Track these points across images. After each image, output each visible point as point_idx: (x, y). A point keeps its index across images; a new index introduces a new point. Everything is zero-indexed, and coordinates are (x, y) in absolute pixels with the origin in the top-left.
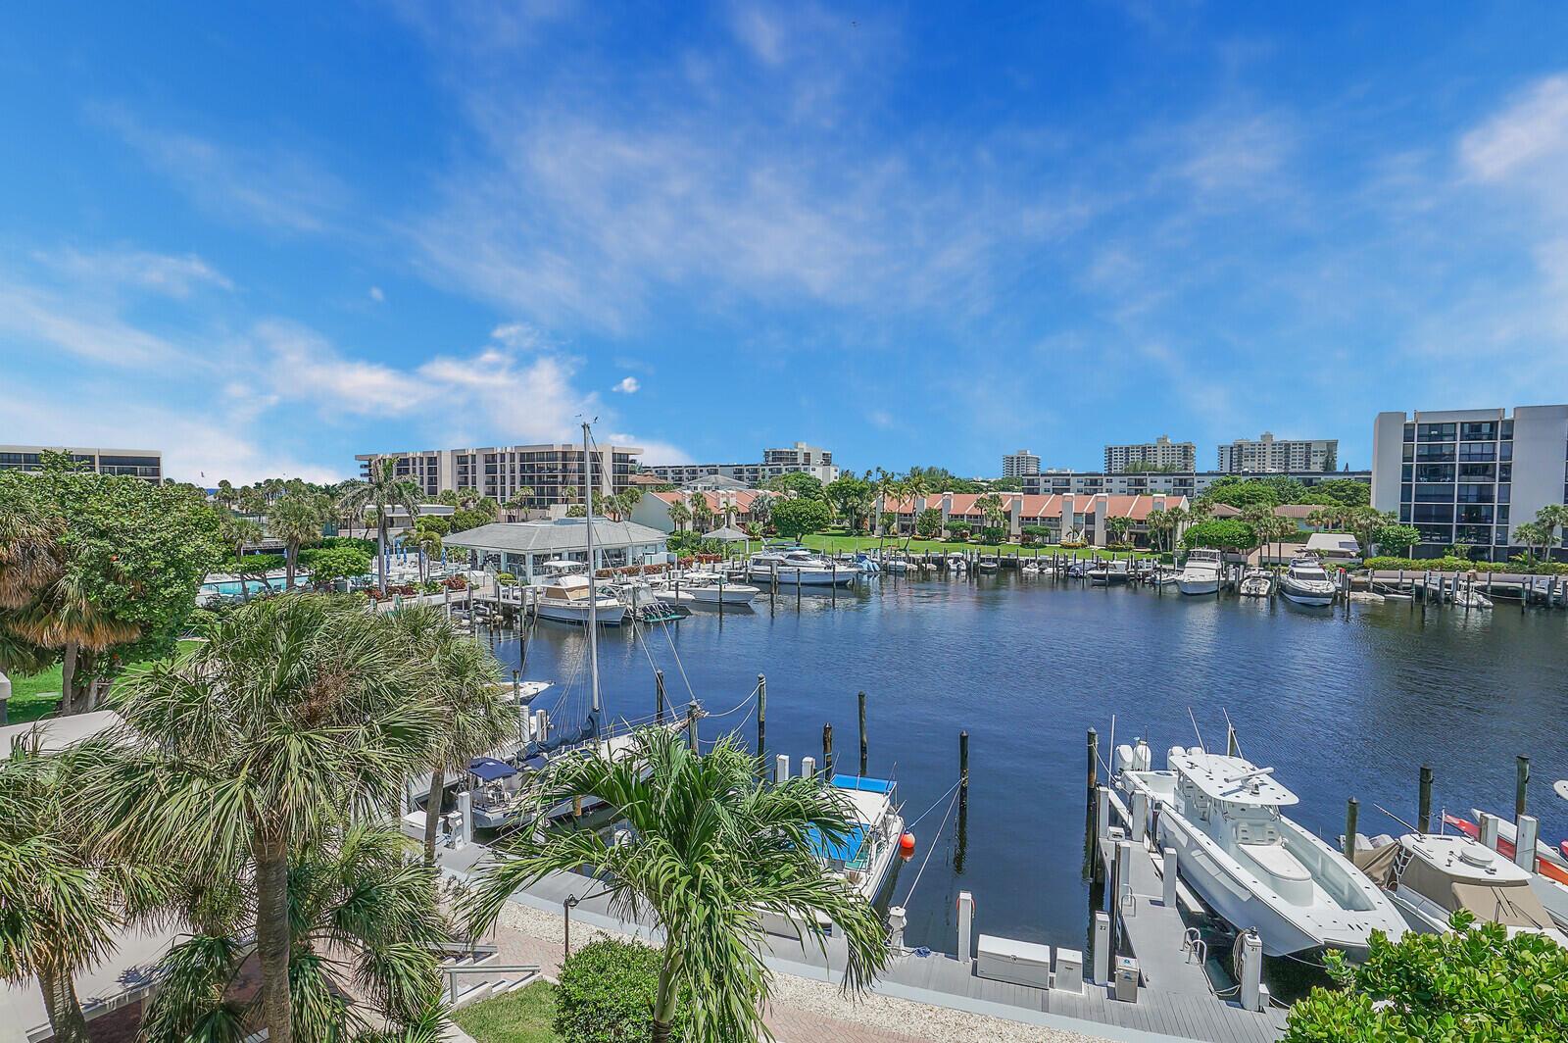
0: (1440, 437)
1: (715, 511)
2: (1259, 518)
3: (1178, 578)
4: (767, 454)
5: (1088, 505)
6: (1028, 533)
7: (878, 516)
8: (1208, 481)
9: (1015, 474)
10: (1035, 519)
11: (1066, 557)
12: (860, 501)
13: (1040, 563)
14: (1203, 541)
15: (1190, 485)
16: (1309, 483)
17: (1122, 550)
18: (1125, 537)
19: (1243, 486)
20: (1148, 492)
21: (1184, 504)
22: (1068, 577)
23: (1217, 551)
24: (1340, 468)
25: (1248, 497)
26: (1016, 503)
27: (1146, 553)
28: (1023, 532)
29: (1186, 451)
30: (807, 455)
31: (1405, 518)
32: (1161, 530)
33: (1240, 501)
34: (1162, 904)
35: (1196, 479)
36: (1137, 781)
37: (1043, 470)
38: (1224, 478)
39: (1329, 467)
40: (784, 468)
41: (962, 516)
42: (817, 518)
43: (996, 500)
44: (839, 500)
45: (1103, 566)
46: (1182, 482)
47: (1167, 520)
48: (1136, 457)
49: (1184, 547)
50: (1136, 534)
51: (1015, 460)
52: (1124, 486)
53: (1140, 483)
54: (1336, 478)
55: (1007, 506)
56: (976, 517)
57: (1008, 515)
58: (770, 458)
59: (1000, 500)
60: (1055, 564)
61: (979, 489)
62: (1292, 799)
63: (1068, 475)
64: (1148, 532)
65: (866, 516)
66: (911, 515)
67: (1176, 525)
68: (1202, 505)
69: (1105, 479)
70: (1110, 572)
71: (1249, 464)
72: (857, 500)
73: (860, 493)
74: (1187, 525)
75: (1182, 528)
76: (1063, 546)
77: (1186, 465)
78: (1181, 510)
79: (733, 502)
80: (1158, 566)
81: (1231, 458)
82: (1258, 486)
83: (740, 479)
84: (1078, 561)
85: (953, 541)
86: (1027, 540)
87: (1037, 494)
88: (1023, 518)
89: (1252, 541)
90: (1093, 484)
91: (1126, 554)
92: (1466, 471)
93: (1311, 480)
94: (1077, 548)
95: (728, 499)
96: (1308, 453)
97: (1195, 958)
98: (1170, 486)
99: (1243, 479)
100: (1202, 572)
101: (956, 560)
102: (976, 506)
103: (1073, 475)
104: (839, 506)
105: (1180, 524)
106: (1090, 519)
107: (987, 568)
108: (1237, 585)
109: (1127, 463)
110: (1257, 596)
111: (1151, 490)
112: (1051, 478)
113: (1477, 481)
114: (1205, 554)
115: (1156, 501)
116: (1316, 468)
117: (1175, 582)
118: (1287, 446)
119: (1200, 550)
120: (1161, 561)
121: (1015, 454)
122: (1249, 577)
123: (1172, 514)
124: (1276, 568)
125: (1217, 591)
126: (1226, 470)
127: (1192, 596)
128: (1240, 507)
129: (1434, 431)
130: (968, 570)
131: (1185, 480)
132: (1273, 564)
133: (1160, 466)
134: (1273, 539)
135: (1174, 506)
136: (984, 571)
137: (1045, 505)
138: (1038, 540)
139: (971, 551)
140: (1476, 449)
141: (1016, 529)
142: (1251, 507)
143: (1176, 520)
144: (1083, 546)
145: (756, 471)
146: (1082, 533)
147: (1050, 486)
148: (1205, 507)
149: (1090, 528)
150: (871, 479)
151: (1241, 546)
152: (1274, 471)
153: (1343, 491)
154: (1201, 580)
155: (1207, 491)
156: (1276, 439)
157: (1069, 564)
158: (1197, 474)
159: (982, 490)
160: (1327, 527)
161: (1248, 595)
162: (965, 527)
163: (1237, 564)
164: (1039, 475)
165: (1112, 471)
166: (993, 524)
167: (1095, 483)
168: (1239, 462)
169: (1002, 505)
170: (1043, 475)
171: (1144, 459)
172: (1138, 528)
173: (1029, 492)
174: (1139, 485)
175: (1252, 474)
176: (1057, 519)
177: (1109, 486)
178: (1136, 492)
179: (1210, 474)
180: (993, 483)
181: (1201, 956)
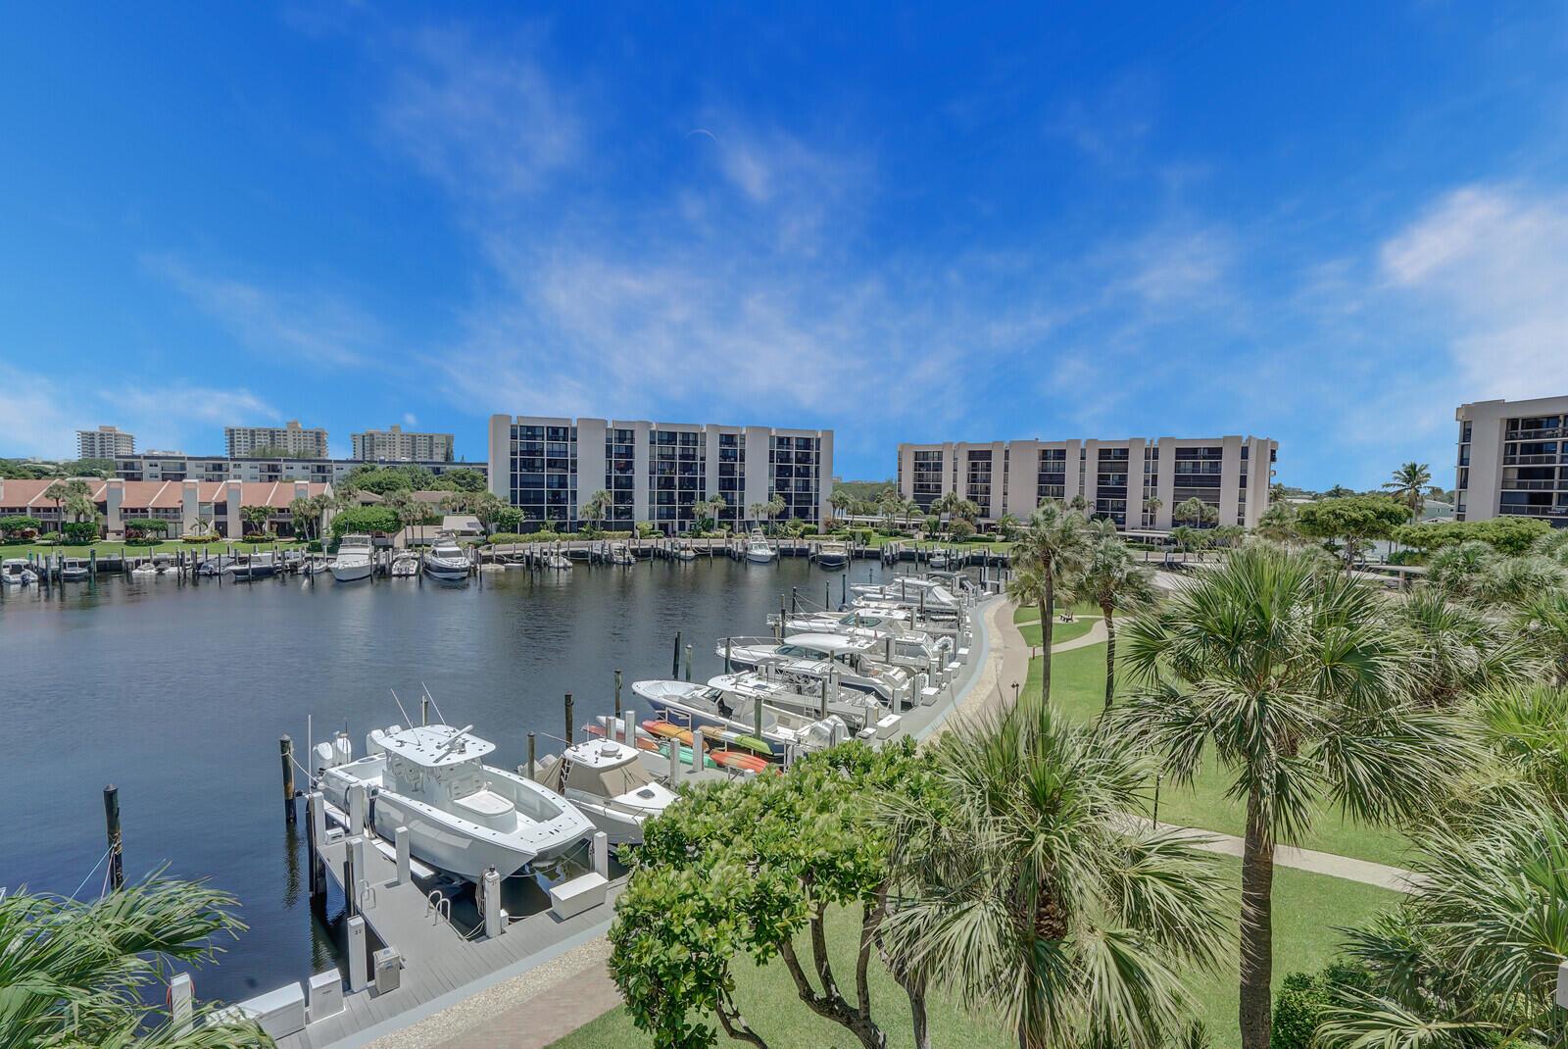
0: (534, 437)
2: (402, 504)
3: (332, 566)
5: (217, 492)
6: (136, 527)
8: (347, 469)
9: (98, 455)
10: (144, 510)
11: (194, 555)
13: (157, 563)
14: (354, 527)
15: (329, 471)
16: (437, 471)
17: (262, 541)
18: (266, 527)
19: (381, 474)
20: (284, 478)
21: (327, 490)
22: (198, 575)
23: (368, 536)
24: (457, 459)
25: (386, 484)
26: (113, 491)
27: (291, 542)
28: (127, 528)
29: (318, 437)
31: (514, 501)
32: (306, 517)
33: (380, 488)
34: (397, 884)
35: (335, 466)
36: (343, 775)
37: (140, 452)
38: (362, 466)
39: (448, 458)
41: (23, 510)
43: (80, 488)
45: (243, 561)
46: (320, 469)
47: (313, 507)
48: (263, 441)
49: (332, 534)
50: (277, 523)
51: (97, 437)
52: (256, 472)
53: (274, 469)
54: (458, 468)
55: (98, 495)
56: (49, 510)
57: (102, 507)
59: (88, 488)
60: (179, 562)
61: (42, 474)
62: (490, 747)
63: (183, 458)
64: (292, 521)
67: (322, 513)
68: (347, 492)
69: (231, 464)
70: (252, 566)
71: (381, 452)
74: (332, 513)
75: (328, 516)
76: (187, 541)
77: (319, 451)
78: (327, 498)
80: (309, 555)
81: (364, 446)
82: (395, 474)
84: (210, 557)
85: (6, 544)
86: (133, 536)
87: (139, 479)
88: (126, 510)
89: (397, 525)
90: (216, 470)
91: (268, 545)
92: (552, 464)
93: (438, 469)
94: (206, 542)
96: (431, 444)
97: (441, 917)
98: (308, 472)
99: (380, 467)
100: (355, 557)
101: (16, 569)
102: (45, 496)
103: (189, 459)
105: (325, 510)
106: (221, 508)
107: (74, 575)
108: (387, 567)
109: (253, 447)
110: (407, 576)
111: (287, 476)
112: (158, 462)
113: (556, 472)
114: (357, 540)
115: (298, 488)
116: (439, 458)
117: (328, 570)
118: (414, 437)
119: (352, 536)
120: (309, 550)
121: (94, 428)
122: (397, 559)
123: (318, 501)
124: (421, 549)
125: (370, 575)
126: (361, 457)
127: (345, 582)
128: (380, 494)
129: (531, 432)
130: (43, 580)
131: (324, 467)
132: (417, 546)
133: (291, 451)
134: (415, 522)
135: (320, 493)
136: (70, 578)
137: (156, 494)
138: (150, 535)
139: (47, 555)
140: (556, 448)
141: (115, 522)
142: (393, 494)
143: (322, 508)
144: (214, 540)
146: (212, 524)
147: (157, 471)
148: (350, 494)
149: (221, 518)
151: (388, 531)
152: (407, 460)
153: (464, 478)
154: (356, 565)
155: (347, 479)
156: (402, 431)
157: (199, 561)
158: (336, 461)
159: (46, 474)
160: (454, 510)
161: (399, 576)
162: (29, 524)
163: (386, 548)
164: (139, 457)
165: (236, 456)
166: (78, 519)
167: (219, 468)
168: (372, 450)
169: (91, 494)
170: (145, 458)
171: (273, 443)
172: (280, 517)
173: (130, 477)
174: (274, 471)
175: (387, 462)
176: (176, 510)
177: (238, 471)
178: (271, 479)
179: (347, 461)
180: (66, 467)
181: (444, 913)
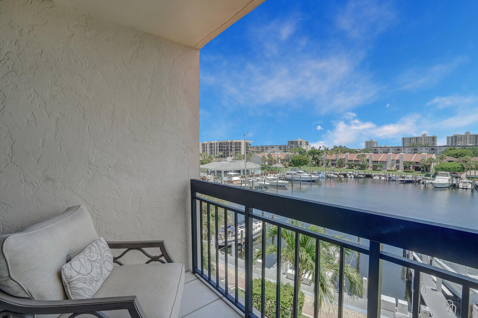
1: (275, 159)
2: (466, 162)
3: (433, 182)
4: (288, 142)
5: (397, 157)
6: (376, 166)
7: (324, 160)
8: (443, 149)
9: (369, 147)
10: (377, 162)
11: (389, 174)
12: (318, 156)
13: (379, 176)
14: (442, 169)
15: (436, 150)
17: (410, 172)
18: (411, 168)
19: (458, 150)
20: (419, 153)
22: (390, 180)
23: (448, 173)
25: (460, 154)
26: (371, 156)
27: (419, 173)
28: (373, 166)
29: (434, 139)
30: (301, 142)
32: (425, 165)
33: (457, 156)
34: (436, 290)
35: (438, 148)
37: (378, 146)
38: (450, 148)
40: (294, 146)
41: (352, 161)
42: (305, 161)
43: (363, 155)
44: (312, 155)
45: (403, 177)
46: (432, 149)
47: (428, 162)
48: (414, 141)
49: (434, 171)
50: (415, 167)
51: (369, 143)
52: (410, 151)
55: (367, 157)
56: (357, 161)
57: (368, 160)
58: (290, 143)
59: (365, 156)
60: (385, 176)
61: (357, 152)
63: (389, 147)
64: (420, 166)
65: (320, 161)
66: (335, 160)
68: (441, 157)
69: (402, 148)
70: (406, 179)
71: (460, 142)
72: (317, 156)
73: (318, 153)
74: (435, 164)
75: (433, 165)
76: (388, 170)
77: (434, 143)
78: (433, 159)
79: (279, 156)
80: (425, 177)
81: (452, 140)
82: (464, 150)
83: (281, 149)
84: (394, 175)
85: (349, 168)
86: (375, 168)
87: (378, 153)
88: (373, 161)
89: (463, 169)
90: (398, 150)
91: (412, 173)
94: (393, 171)
95: (278, 155)
98: (428, 151)
99: (458, 148)
100: (443, 180)
101: (350, 174)
102: (357, 157)
103: (390, 147)
104: (312, 157)
105: (432, 164)
106: (398, 161)
107: (361, 177)
108: (457, 185)
109: (410, 143)
110: (466, 189)
111: (420, 152)
112: (382, 148)
114: (444, 174)
115: (423, 155)
117: (431, 183)
118: (476, 136)
119: (442, 172)
120: (425, 176)
121: (369, 141)
122: (462, 182)
123: (430, 160)
124: (474, 179)
125: (449, 187)
126: (450, 144)
127: (438, 188)
128: (457, 158)
130: (355, 177)
131: (434, 149)
132: (472, 178)
133: (423, 144)
134: (472, 169)
135: (430, 157)
136: (360, 178)
137: (381, 157)
138: (379, 168)
139: (356, 171)
141: (371, 164)
142: (462, 158)
143: (431, 162)
144: (395, 171)
145: (285, 147)
146: (395, 166)
147: (382, 151)
148: (443, 158)
149: (398, 164)
150: (321, 149)
151: (459, 171)
152: (471, 145)
154: (443, 182)
155: (443, 152)
156: (471, 134)
157: (390, 176)
158: (438, 147)
159: (358, 152)
161: (463, 189)
162: (353, 164)
163: (457, 178)
164: (378, 147)
165: (405, 146)
166: (363, 163)
167: (399, 150)
168: (456, 142)
169: (366, 157)
170: (379, 147)
171: (417, 142)
172: (416, 165)
173: (375, 153)
174: (416, 150)
175: (461, 146)
176: (385, 162)
177: (404, 151)
178: (415, 153)
179: (443, 146)
180: (362, 150)
181: (454, 310)
